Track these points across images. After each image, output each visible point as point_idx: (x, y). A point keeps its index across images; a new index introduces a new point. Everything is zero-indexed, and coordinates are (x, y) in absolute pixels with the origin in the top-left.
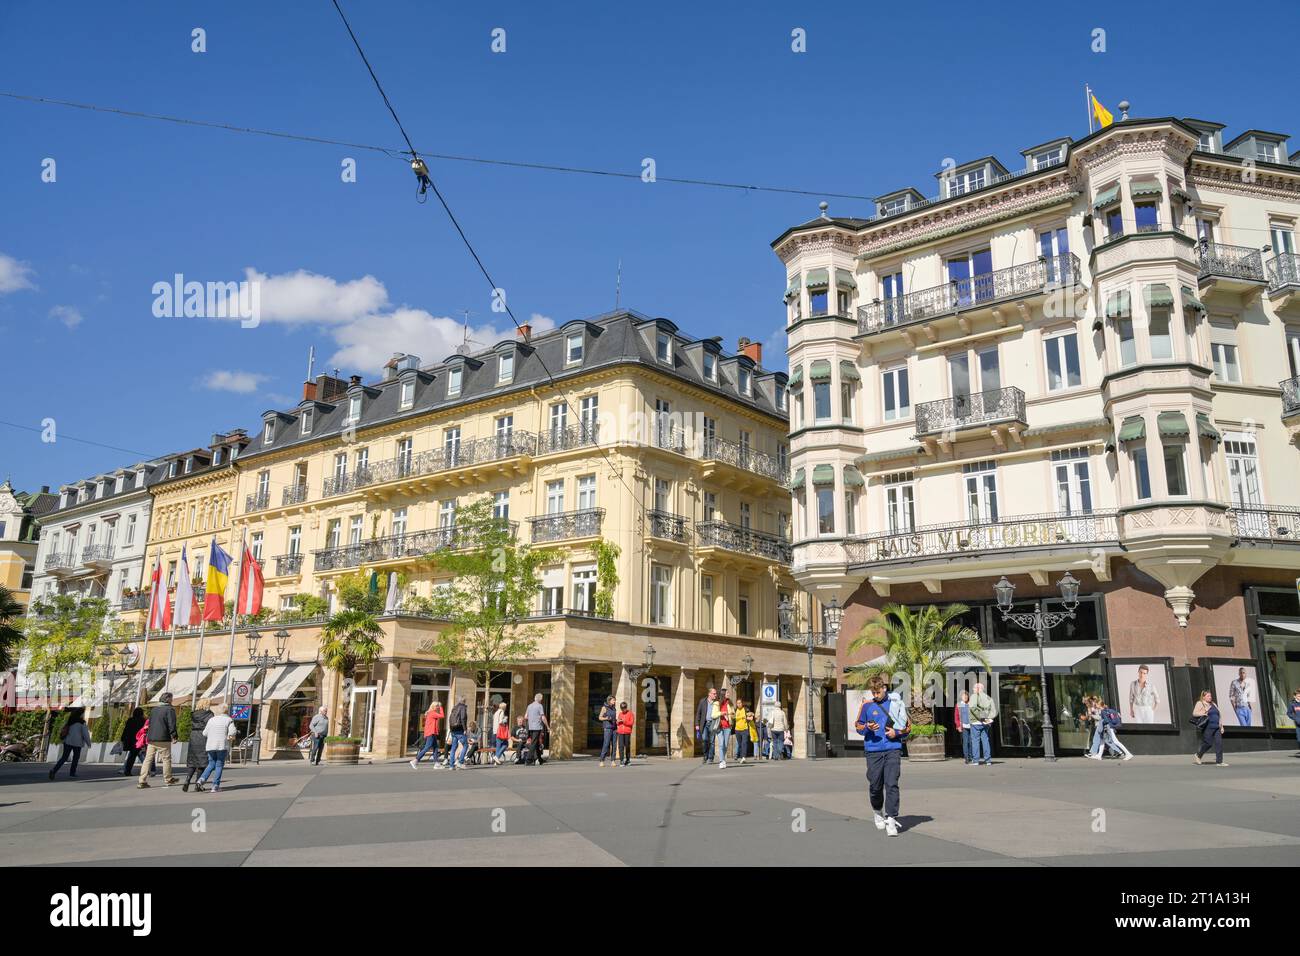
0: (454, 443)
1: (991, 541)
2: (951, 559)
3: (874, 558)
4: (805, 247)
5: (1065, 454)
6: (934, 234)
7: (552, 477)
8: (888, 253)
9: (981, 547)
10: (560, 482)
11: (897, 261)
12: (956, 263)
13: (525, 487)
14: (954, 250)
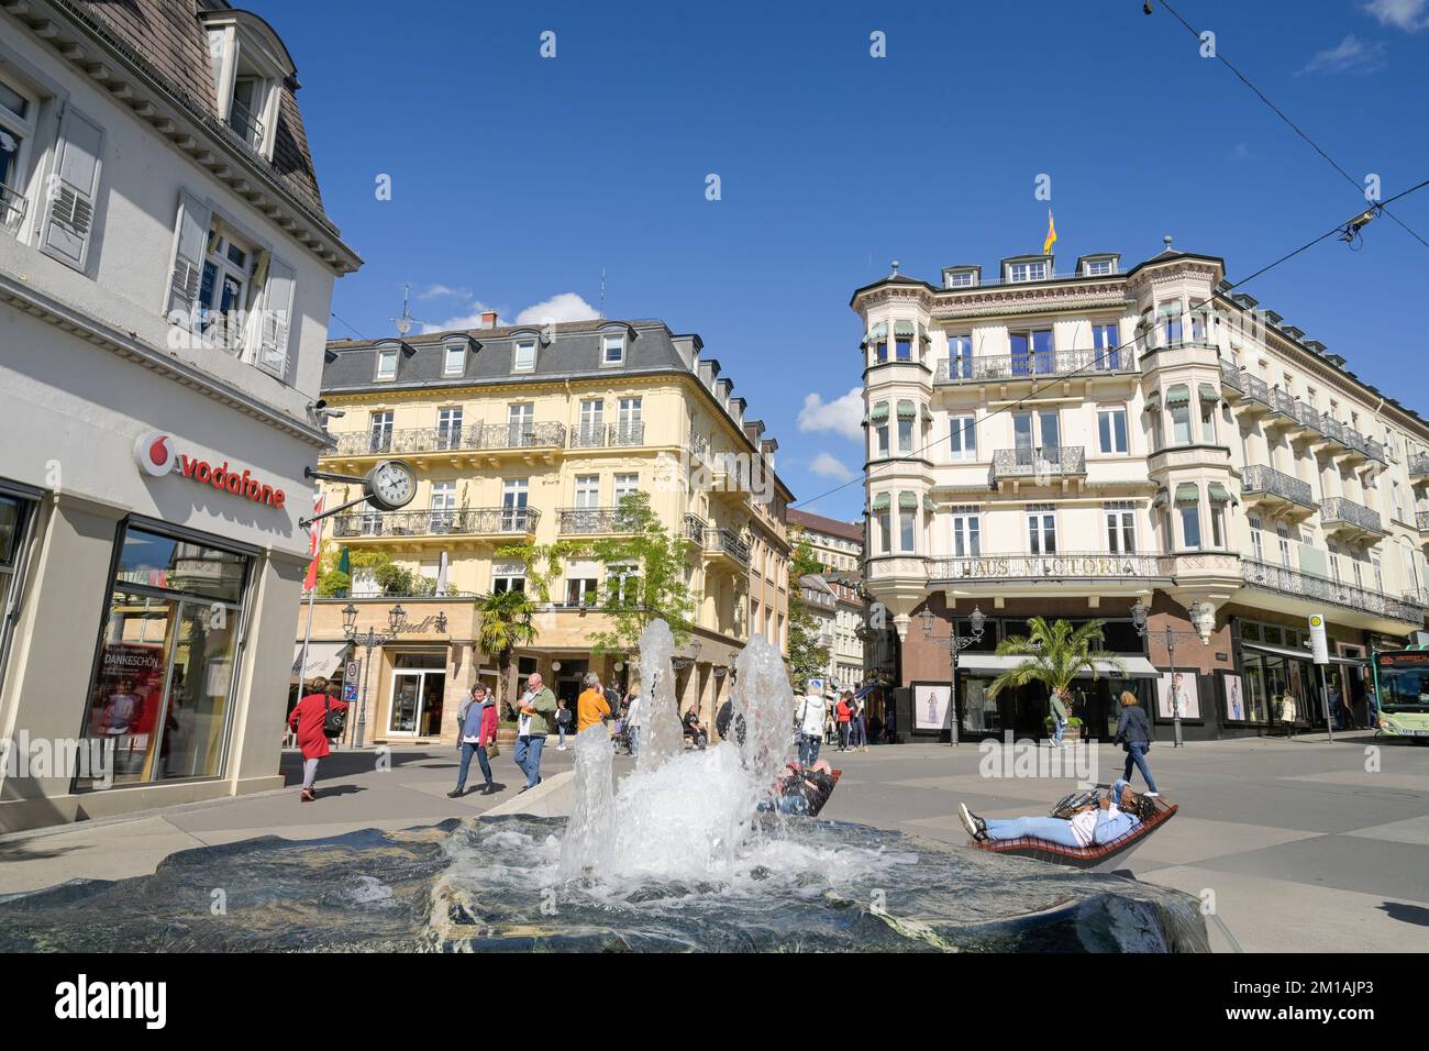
0: (451, 424)
1: (1073, 570)
2: (1036, 582)
3: (958, 576)
4: (895, 298)
5: (1116, 505)
6: (1006, 310)
7: (586, 471)
8: (964, 317)
9: (1064, 574)
10: (595, 478)
11: (969, 325)
12: (1018, 338)
13: (550, 477)
14: (1020, 326)
